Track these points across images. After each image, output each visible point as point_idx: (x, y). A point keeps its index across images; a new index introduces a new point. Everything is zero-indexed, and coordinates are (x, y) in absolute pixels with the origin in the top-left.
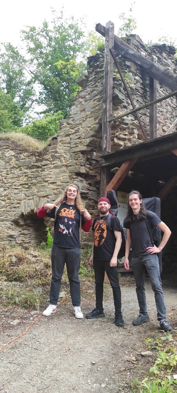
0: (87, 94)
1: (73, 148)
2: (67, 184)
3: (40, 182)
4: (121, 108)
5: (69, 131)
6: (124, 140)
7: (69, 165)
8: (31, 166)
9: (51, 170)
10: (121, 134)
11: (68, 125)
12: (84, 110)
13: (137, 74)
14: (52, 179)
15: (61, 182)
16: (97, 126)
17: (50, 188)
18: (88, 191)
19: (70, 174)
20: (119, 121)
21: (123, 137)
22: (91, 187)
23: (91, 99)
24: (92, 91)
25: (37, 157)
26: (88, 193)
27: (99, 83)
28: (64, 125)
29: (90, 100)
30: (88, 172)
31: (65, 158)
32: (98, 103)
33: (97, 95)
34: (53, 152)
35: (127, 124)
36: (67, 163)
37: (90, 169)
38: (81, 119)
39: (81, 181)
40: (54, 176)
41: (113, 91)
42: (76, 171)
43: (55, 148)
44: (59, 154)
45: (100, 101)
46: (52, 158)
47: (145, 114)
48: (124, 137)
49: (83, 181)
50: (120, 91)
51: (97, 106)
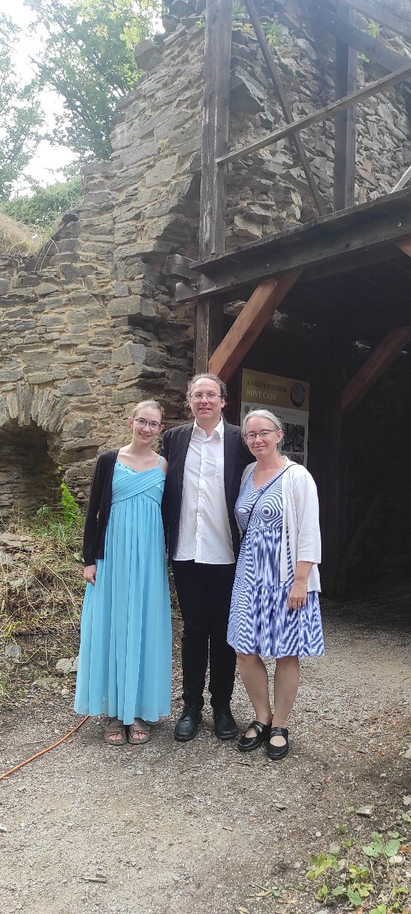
0: (160, 85)
1: (120, 247)
2: (106, 349)
3: (32, 343)
4: (256, 127)
5: (109, 196)
6: (263, 221)
7: (111, 294)
8: (6, 296)
9: (63, 310)
10: (254, 204)
11: (106, 181)
12: (151, 134)
13: (304, 34)
14: (64, 334)
15: (91, 344)
16: (187, 180)
17: (62, 359)
18: (163, 370)
19: (114, 320)
20: (248, 165)
21: (258, 213)
22: (173, 358)
23: (172, 102)
24: (174, 78)
25: (23, 273)
26: (163, 375)
27: (192, 49)
28: (95, 181)
29: (168, 103)
30: (163, 316)
31: (101, 276)
32: (190, 111)
33: (186, 88)
34: (64, 258)
35: (271, 176)
36: (105, 288)
37: (169, 307)
38: (142, 162)
39: (145, 342)
40: (70, 327)
41: (233, 74)
42: (130, 312)
43: (72, 246)
44: (83, 264)
45: (196, 106)
46: (64, 274)
47: (323, 154)
48: (263, 212)
49: (149, 341)
50: (252, 74)
51: (187, 120)
